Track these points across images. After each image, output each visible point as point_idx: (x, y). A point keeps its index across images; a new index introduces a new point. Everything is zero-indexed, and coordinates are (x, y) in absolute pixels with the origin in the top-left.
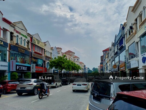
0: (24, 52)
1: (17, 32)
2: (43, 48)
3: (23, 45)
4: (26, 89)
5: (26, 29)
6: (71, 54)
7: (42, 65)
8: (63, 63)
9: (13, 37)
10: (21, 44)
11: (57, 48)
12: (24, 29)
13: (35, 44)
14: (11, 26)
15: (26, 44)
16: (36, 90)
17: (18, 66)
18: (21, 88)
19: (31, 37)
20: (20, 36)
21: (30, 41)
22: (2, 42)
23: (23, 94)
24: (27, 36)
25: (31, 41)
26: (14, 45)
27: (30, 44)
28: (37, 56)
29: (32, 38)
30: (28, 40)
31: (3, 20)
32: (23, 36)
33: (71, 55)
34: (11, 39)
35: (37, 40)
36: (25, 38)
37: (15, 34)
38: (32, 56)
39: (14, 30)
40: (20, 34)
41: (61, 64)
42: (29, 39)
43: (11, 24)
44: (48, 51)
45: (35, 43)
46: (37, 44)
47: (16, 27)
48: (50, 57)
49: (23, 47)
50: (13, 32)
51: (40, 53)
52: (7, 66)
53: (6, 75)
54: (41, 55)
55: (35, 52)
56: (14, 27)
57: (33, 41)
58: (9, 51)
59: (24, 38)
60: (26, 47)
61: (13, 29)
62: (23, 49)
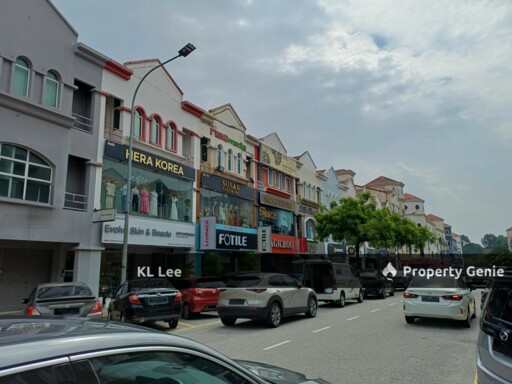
0: (238, 193)
1: (219, 136)
2: (293, 174)
3: (234, 171)
4: (245, 304)
5: (242, 125)
6: (390, 188)
7: (290, 229)
8: (363, 221)
9: (209, 151)
10: (230, 169)
11: (337, 171)
12: (237, 125)
13: (267, 166)
14: (204, 121)
15: (243, 167)
16: (277, 309)
17: (221, 235)
18: (232, 301)
19: (256, 146)
20: (226, 146)
21: (254, 159)
22: (181, 168)
23: (239, 321)
24: (244, 144)
25: (258, 157)
26: (212, 172)
27: (253, 166)
28: (273, 201)
29: (258, 149)
30: (249, 155)
31: (183, 108)
32: (235, 144)
33: (391, 192)
34: (204, 158)
35: (274, 151)
36: (239, 151)
37: (214, 142)
38: (262, 202)
39: (212, 130)
40: (226, 139)
41: (356, 224)
42: (251, 151)
43: (204, 117)
44: (307, 184)
45: (269, 162)
46: (273, 164)
47: (216, 123)
48: (316, 201)
49: (234, 177)
50: (207, 136)
51: (285, 191)
52: (192, 235)
53: (190, 261)
54: (287, 196)
55: (270, 191)
56: (209, 124)
57: (262, 155)
58: (198, 192)
59: (236, 151)
60: (243, 175)
61: (209, 128)
62: (233, 183)
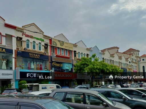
0: (39, 58)
1: (27, 36)
2: (71, 49)
3: (37, 50)
5: (42, 31)
7: (70, 70)
10: (34, 49)
12: (38, 31)
13: (56, 47)
14: (18, 31)
15: (42, 48)
17: (28, 74)
20: (31, 40)
21: (49, 44)
22: (4, 49)
24: (43, 39)
25: (51, 43)
26: (23, 50)
27: (49, 47)
28: (60, 60)
29: (51, 40)
30: (46, 43)
31: (5, 26)
32: (37, 39)
35: (59, 41)
36: (40, 42)
37: (24, 39)
38: (53, 61)
39: (23, 34)
40: (32, 37)
42: (47, 41)
45: (56, 45)
47: (25, 31)
49: (36, 52)
50: (21, 36)
51: (67, 56)
52: (12, 74)
54: (69, 58)
55: (57, 56)
56: (21, 32)
58: (15, 58)
60: (42, 51)
62: (36, 54)
